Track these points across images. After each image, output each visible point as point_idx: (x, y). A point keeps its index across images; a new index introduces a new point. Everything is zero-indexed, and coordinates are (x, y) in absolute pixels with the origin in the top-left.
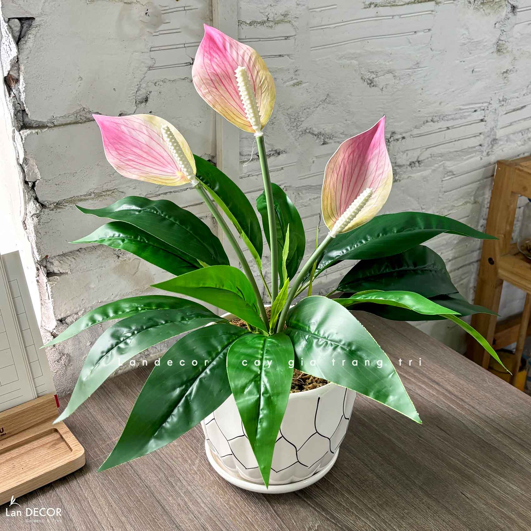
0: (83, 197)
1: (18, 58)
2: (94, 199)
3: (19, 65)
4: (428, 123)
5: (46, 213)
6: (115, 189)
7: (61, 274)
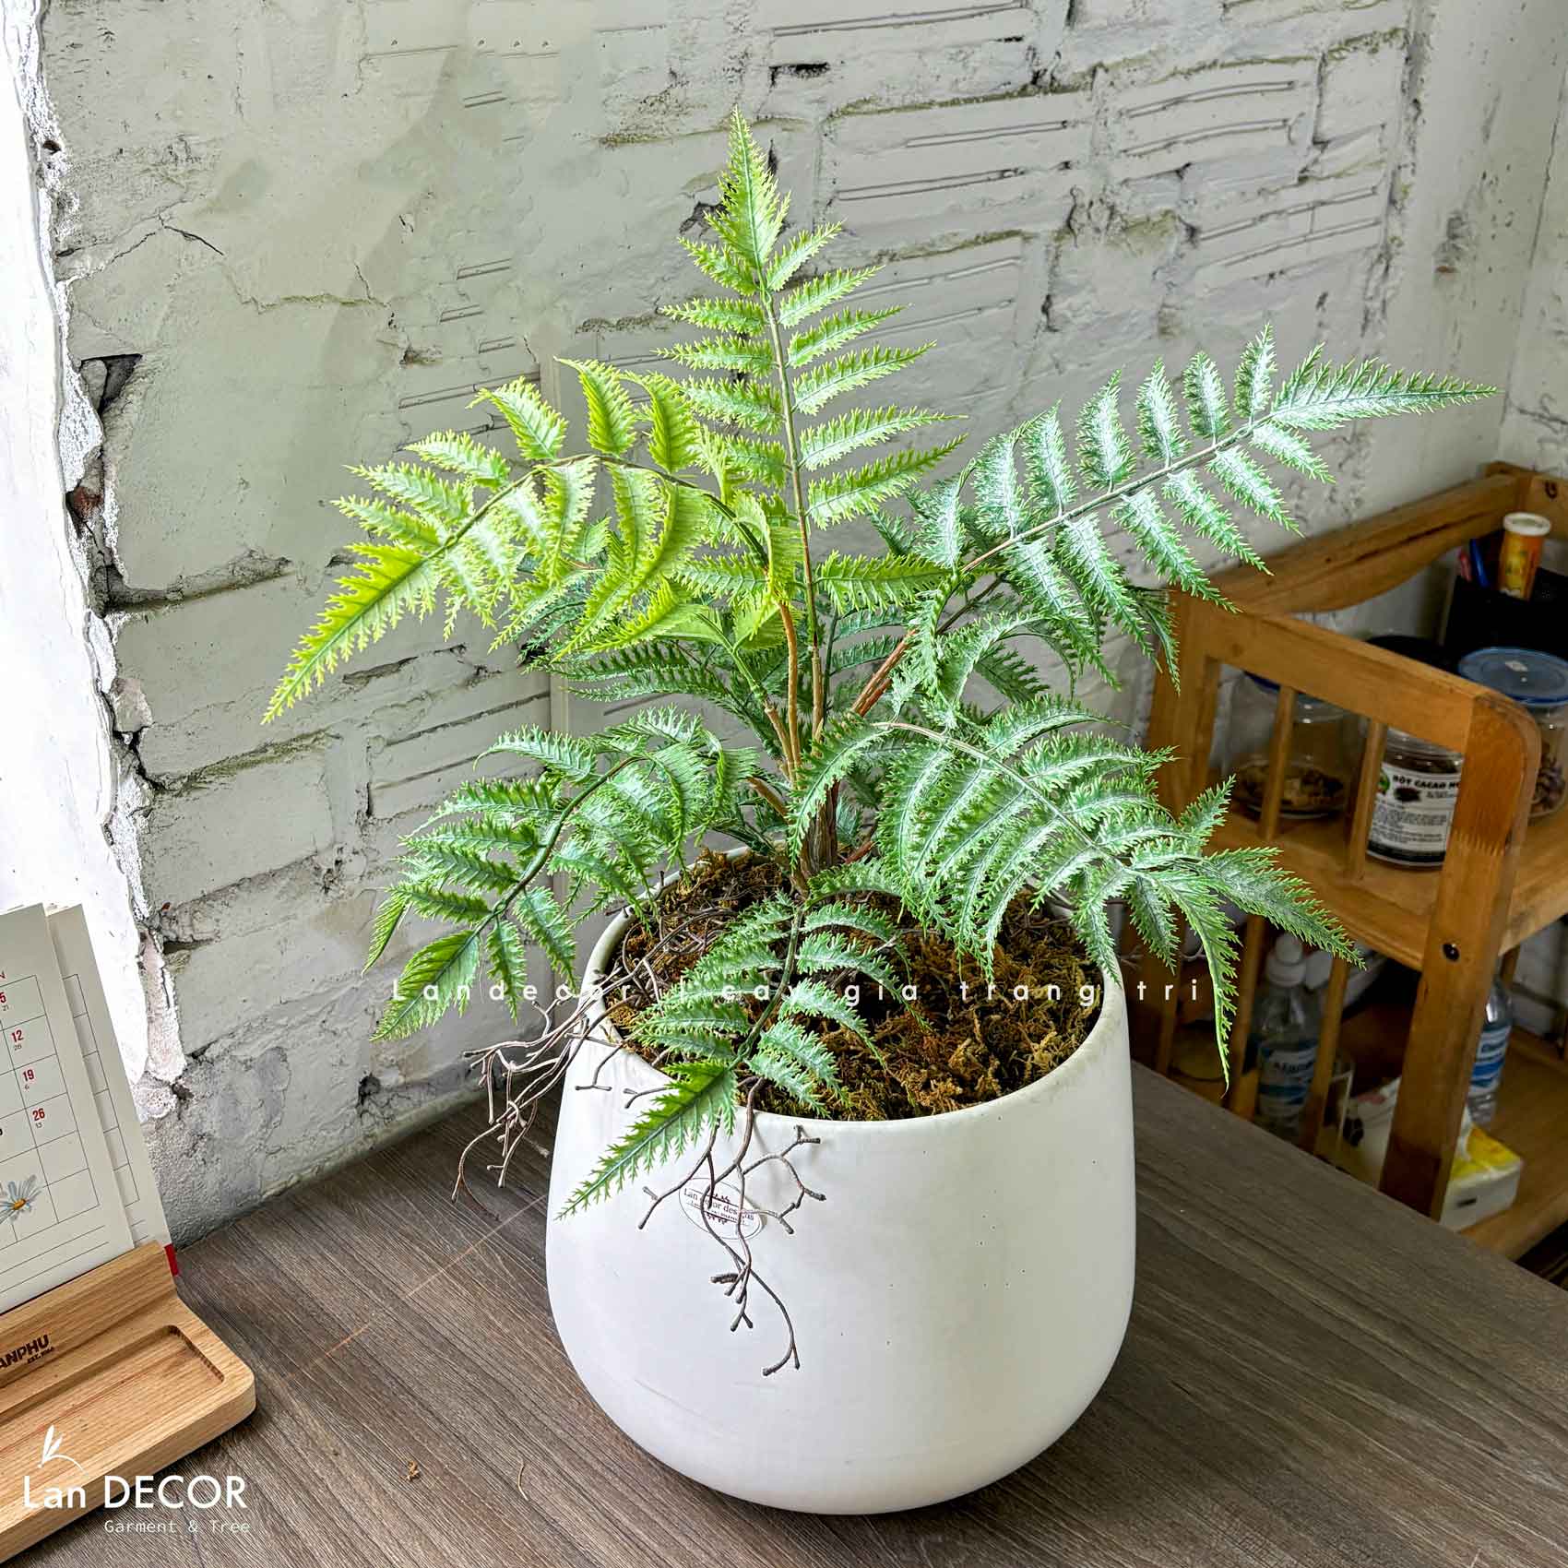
0: (249, 758)
1: (102, 450)
2: (276, 760)
5: (165, 804)
6: (319, 732)
7: (196, 943)
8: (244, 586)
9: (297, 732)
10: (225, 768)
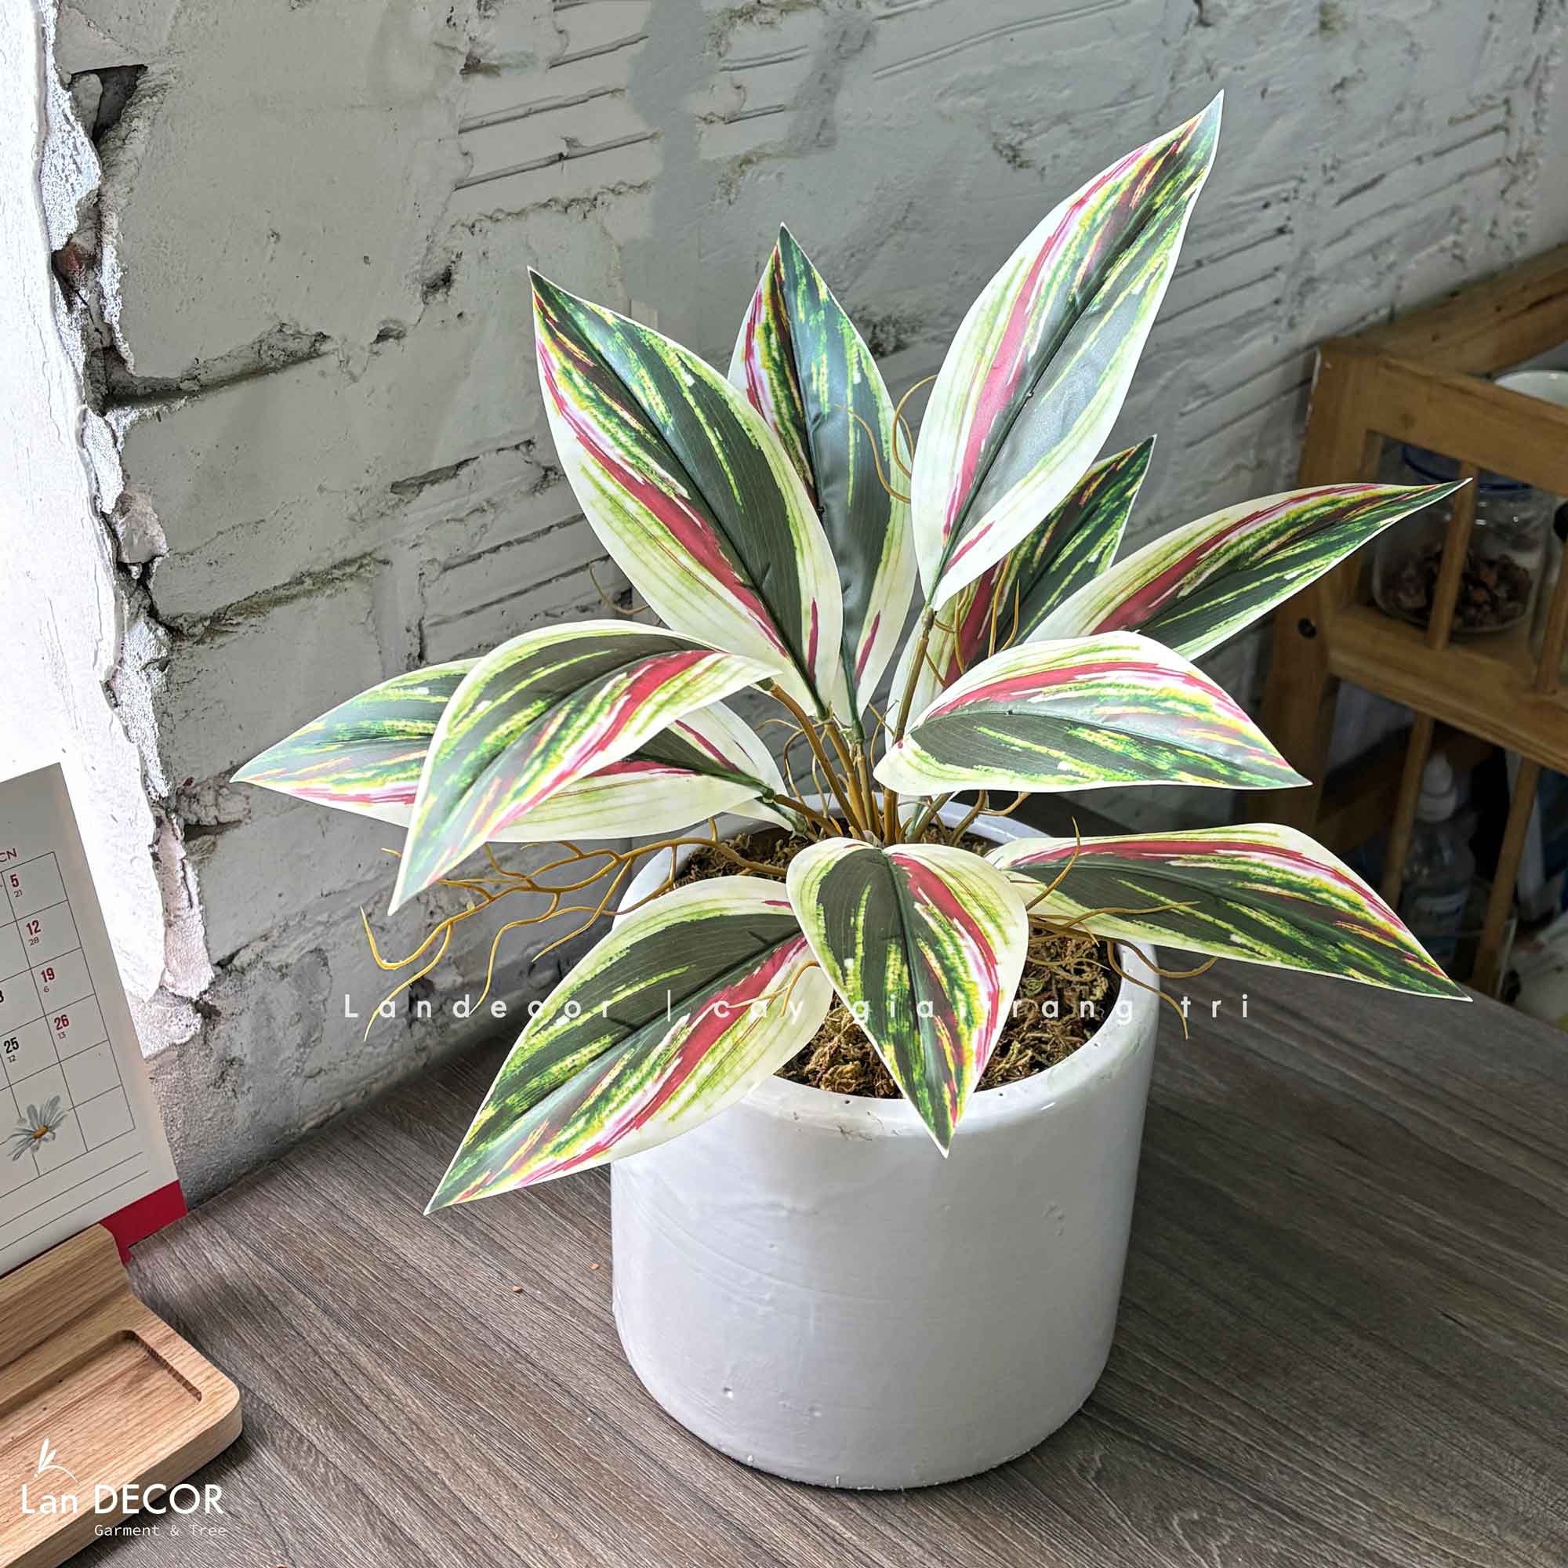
1: (99, 195)
2: (315, 593)
6: (364, 556)
7: (221, 827)
8: (275, 370)
9: (339, 555)
10: (255, 606)
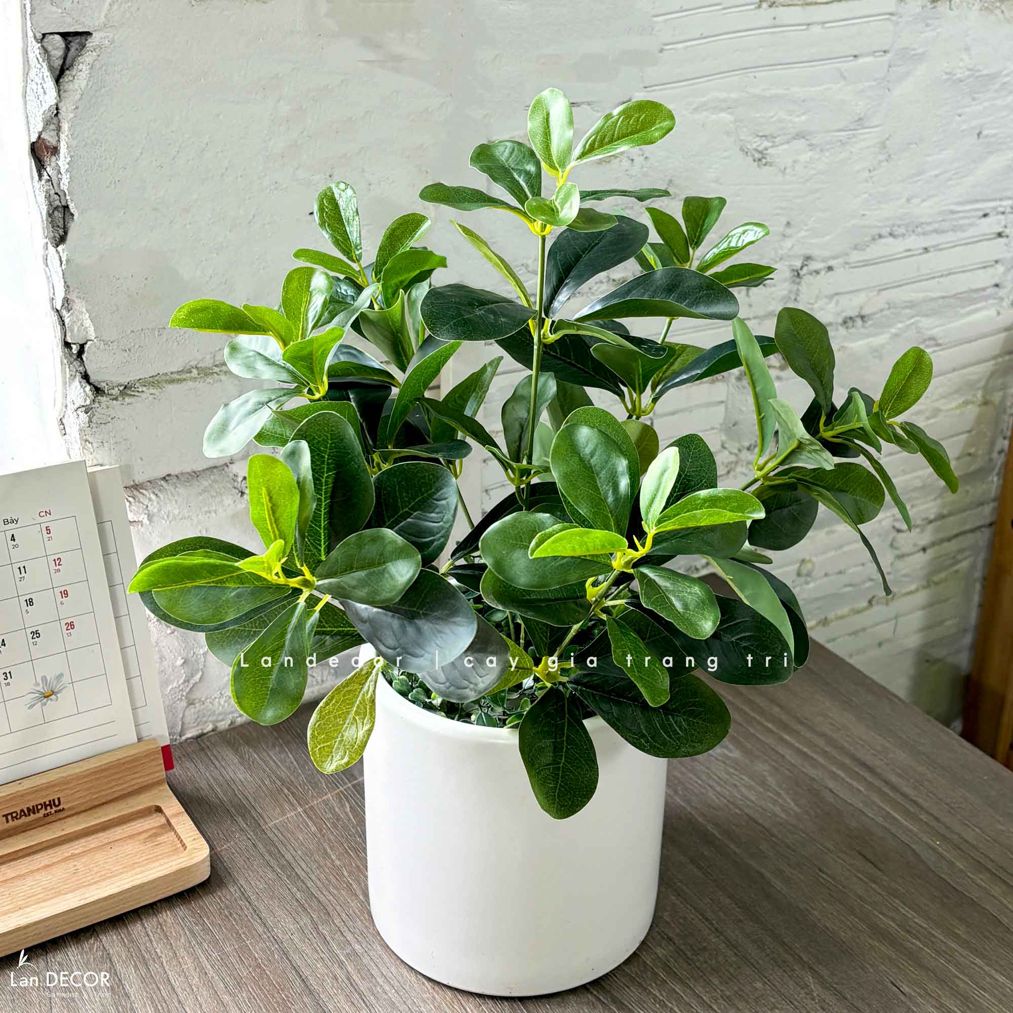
0: (176, 376)
1: (57, 109)
2: (198, 380)
3: (59, 121)
4: (883, 240)
5: (103, 405)
